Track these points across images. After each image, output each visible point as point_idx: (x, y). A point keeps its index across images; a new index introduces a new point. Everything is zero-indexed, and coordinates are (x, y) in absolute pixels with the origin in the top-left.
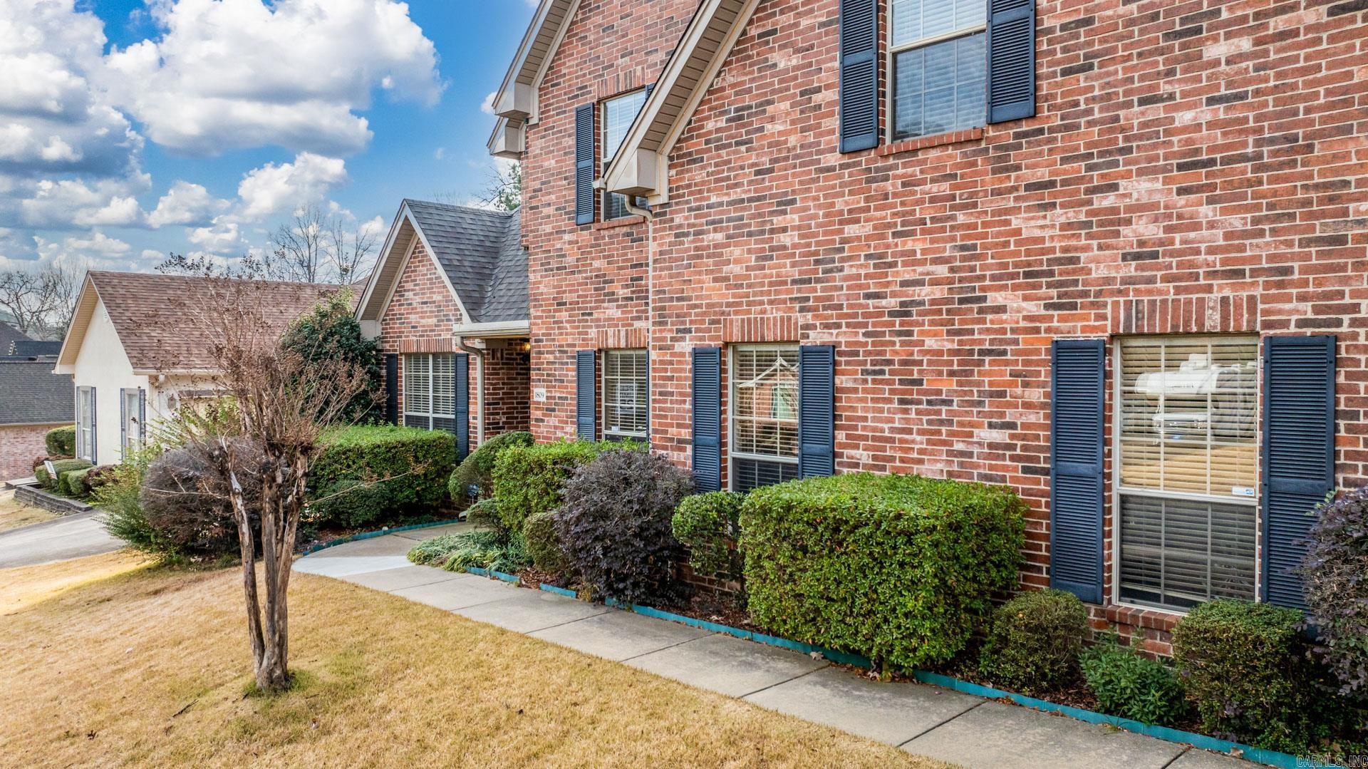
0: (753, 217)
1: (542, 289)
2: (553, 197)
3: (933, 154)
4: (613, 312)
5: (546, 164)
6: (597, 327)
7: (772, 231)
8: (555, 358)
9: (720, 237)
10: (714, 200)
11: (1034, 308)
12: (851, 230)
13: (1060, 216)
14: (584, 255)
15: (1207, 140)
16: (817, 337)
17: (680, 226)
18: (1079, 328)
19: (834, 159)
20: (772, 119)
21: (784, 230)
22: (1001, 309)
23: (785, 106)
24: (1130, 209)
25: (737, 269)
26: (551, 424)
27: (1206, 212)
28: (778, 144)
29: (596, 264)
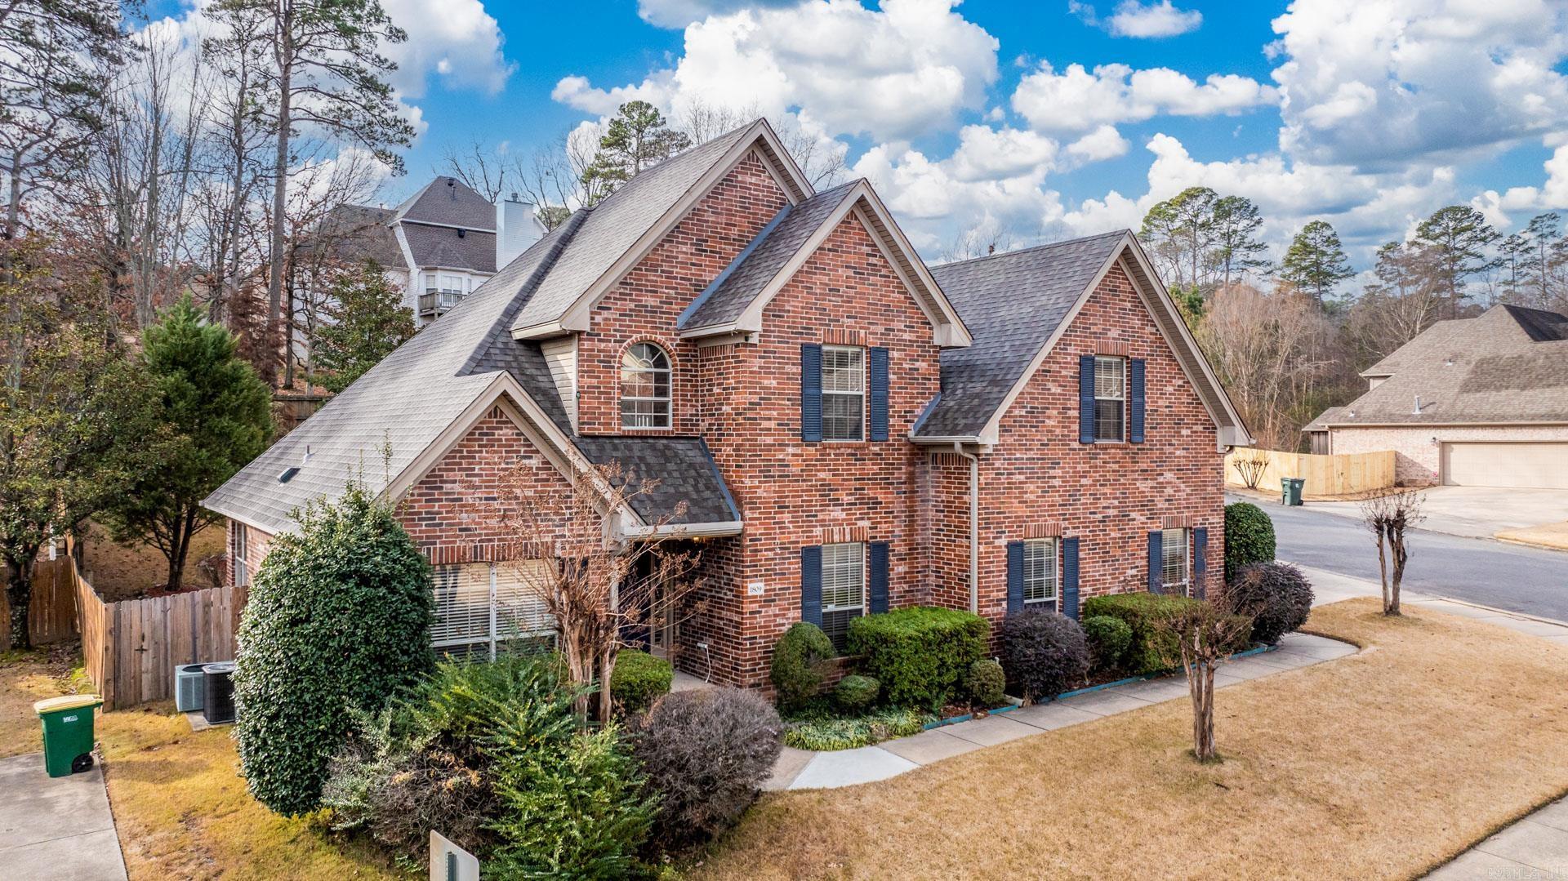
0: (1040, 468)
1: (760, 492)
2: (775, 413)
3: (1113, 451)
4: (839, 514)
5: (766, 382)
6: (822, 526)
7: (1049, 478)
8: (776, 554)
9: (1022, 478)
10: (1018, 456)
11: (1143, 519)
12: (1084, 481)
13: (1150, 483)
14: (808, 468)
15: (1183, 461)
16: (1070, 534)
17: (999, 469)
18: (1154, 528)
19: (1076, 445)
20: (1049, 417)
21: (1055, 477)
22: (1134, 520)
23: (1055, 412)
24: (1167, 483)
25: (1032, 497)
26: (771, 613)
27: (1183, 486)
28: (1051, 431)
29: (821, 475)
